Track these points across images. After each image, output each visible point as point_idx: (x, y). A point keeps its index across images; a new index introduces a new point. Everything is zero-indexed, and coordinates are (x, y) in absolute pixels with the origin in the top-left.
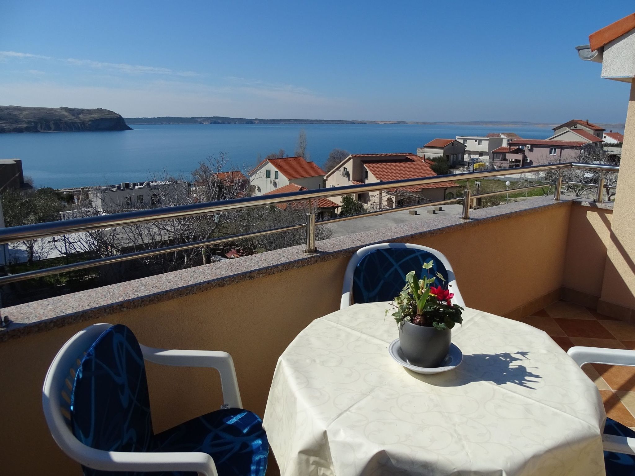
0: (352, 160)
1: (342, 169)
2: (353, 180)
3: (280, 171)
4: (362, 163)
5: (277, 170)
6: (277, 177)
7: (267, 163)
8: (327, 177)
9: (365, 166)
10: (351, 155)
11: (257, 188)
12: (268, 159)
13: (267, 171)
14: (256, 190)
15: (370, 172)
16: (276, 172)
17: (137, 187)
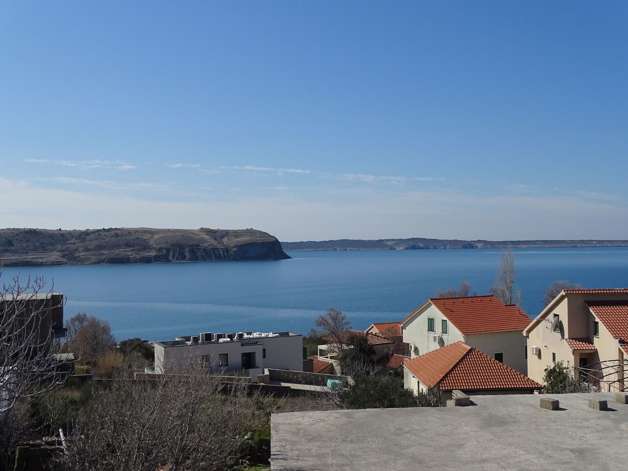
0: (566, 300)
1: (551, 317)
2: (570, 338)
3: (450, 320)
4: (587, 305)
5: (445, 319)
6: (445, 331)
7: (429, 305)
8: (529, 332)
9: (591, 311)
10: (565, 291)
11: (413, 349)
12: (431, 299)
13: (429, 319)
14: (413, 353)
15: (601, 322)
16: (443, 320)
17: (221, 340)
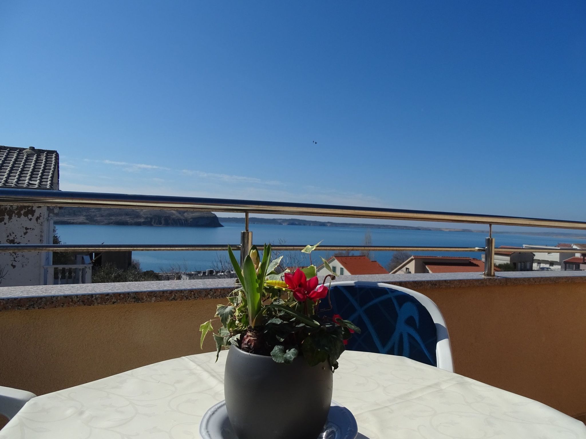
0: (414, 261)
1: (404, 269)
3: (345, 268)
4: (424, 264)
5: (343, 267)
6: (342, 273)
7: (334, 260)
9: (427, 267)
10: (413, 256)
12: (335, 257)
13: (333, 267)
16: (341, 268)
17: (219, 274)
